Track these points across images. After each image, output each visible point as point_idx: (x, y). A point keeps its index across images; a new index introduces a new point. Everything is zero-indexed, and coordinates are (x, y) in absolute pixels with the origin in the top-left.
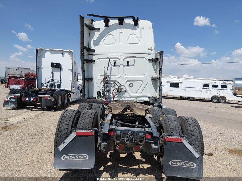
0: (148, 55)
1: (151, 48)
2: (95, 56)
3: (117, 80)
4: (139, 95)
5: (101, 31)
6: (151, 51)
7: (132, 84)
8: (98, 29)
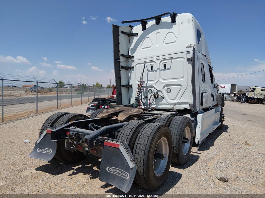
0: (187, 53)
1: (191, 45)
2: (133, 62)
3: (154, 85)
4: (177, 102)
5: (139, 35)
6: (190, 48)
8: (137, 34)
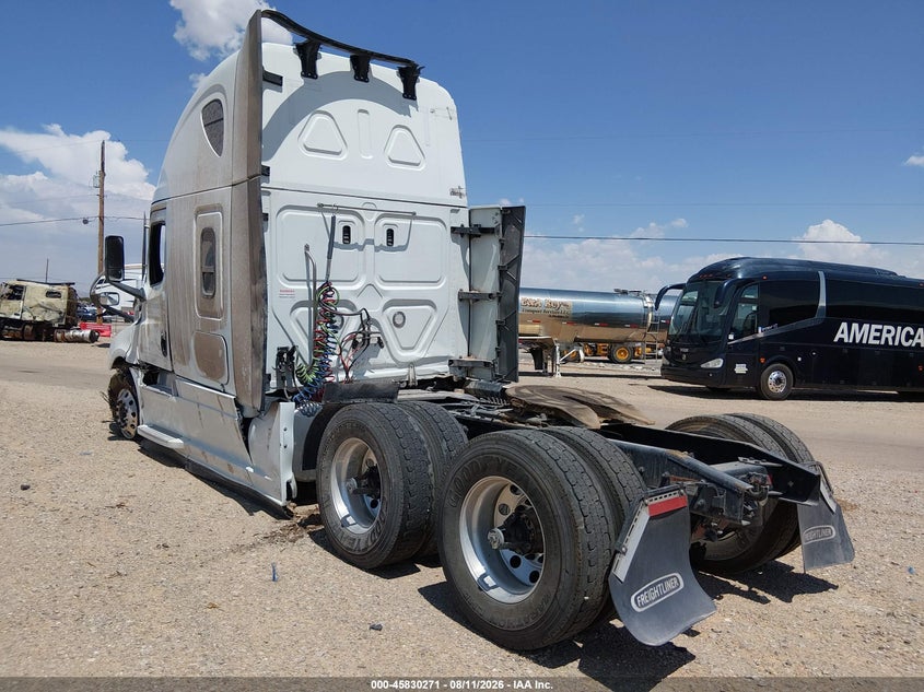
0: (452, 211)
2: (269, 194)
3: (353, 299)
4: (421, 355)
5: (287, 90)
7: (401, 316)
8: (279, 80)
